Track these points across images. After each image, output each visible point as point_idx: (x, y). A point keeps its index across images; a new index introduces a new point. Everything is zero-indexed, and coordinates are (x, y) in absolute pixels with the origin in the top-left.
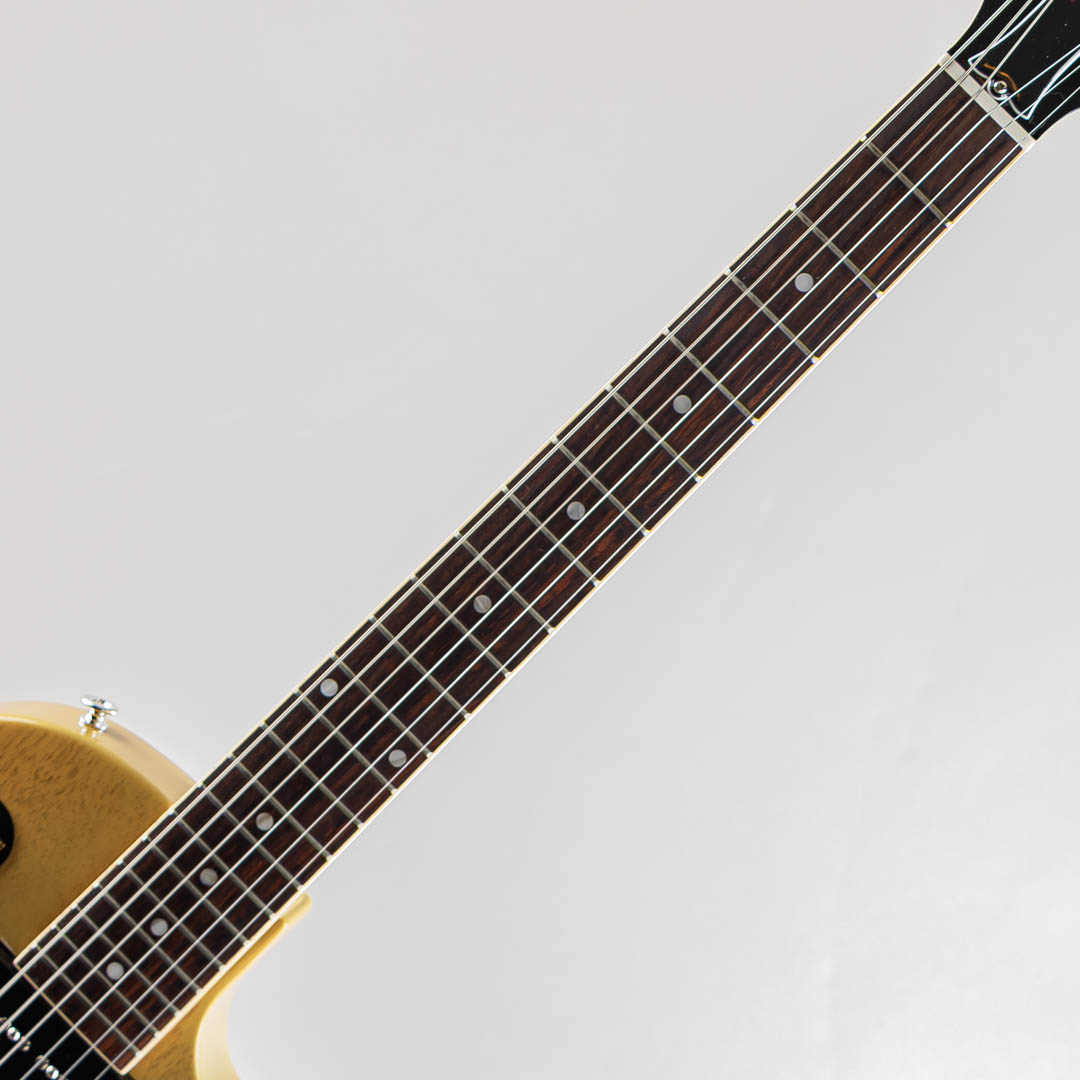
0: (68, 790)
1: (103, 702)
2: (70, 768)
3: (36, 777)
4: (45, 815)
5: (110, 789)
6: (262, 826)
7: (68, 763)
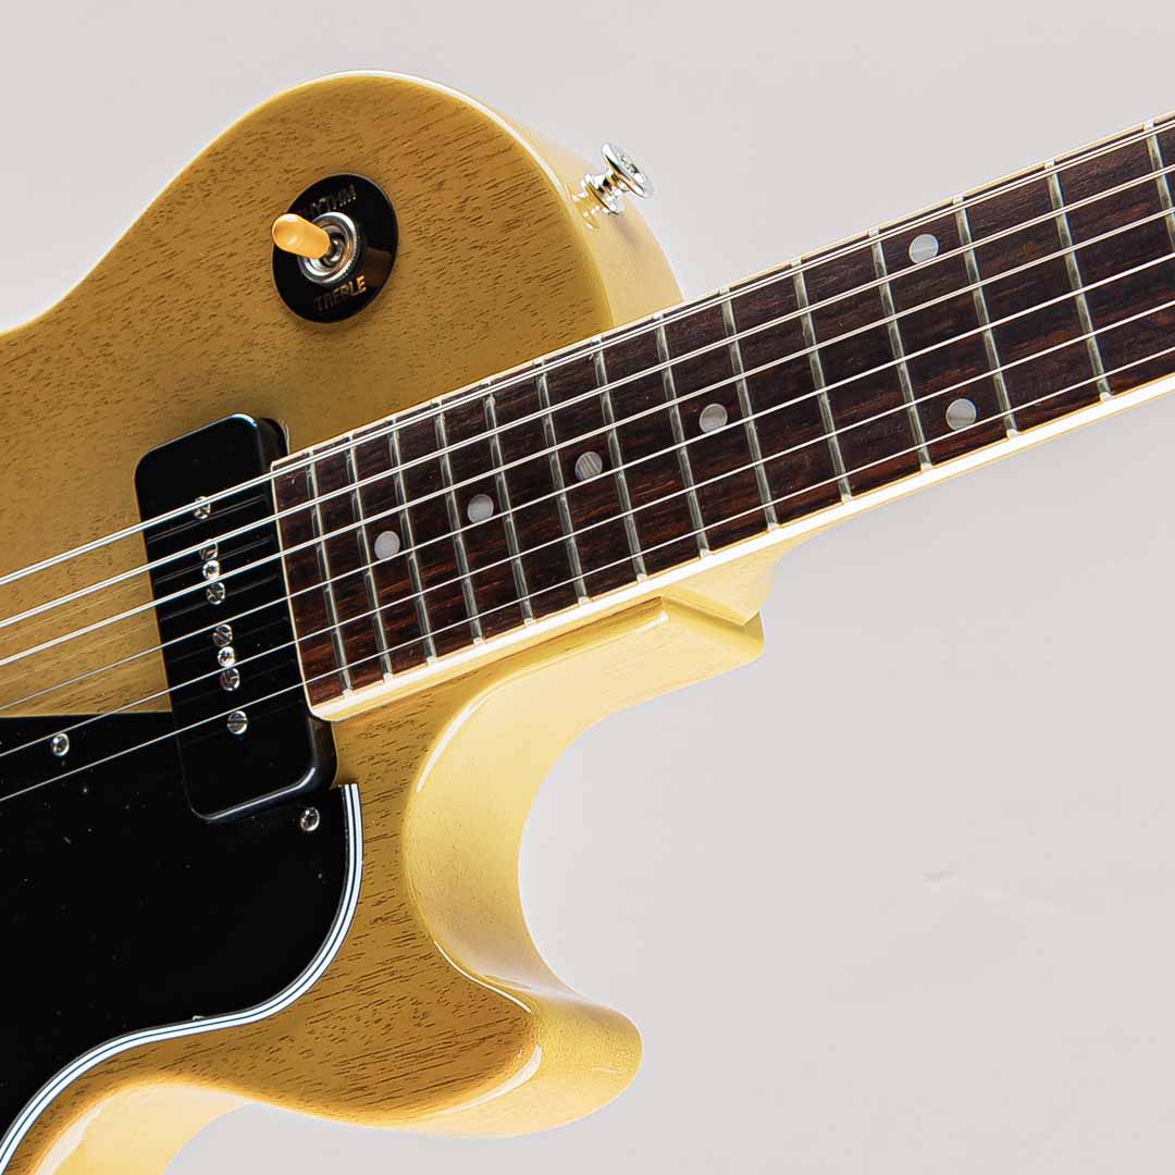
0: (490, 248)
1: (636, 171)
2: (510, 215)
3: (461, 209)
4: (441, 272)
5: (544, 274)
6: (704, 423)
7: (513, 207)
